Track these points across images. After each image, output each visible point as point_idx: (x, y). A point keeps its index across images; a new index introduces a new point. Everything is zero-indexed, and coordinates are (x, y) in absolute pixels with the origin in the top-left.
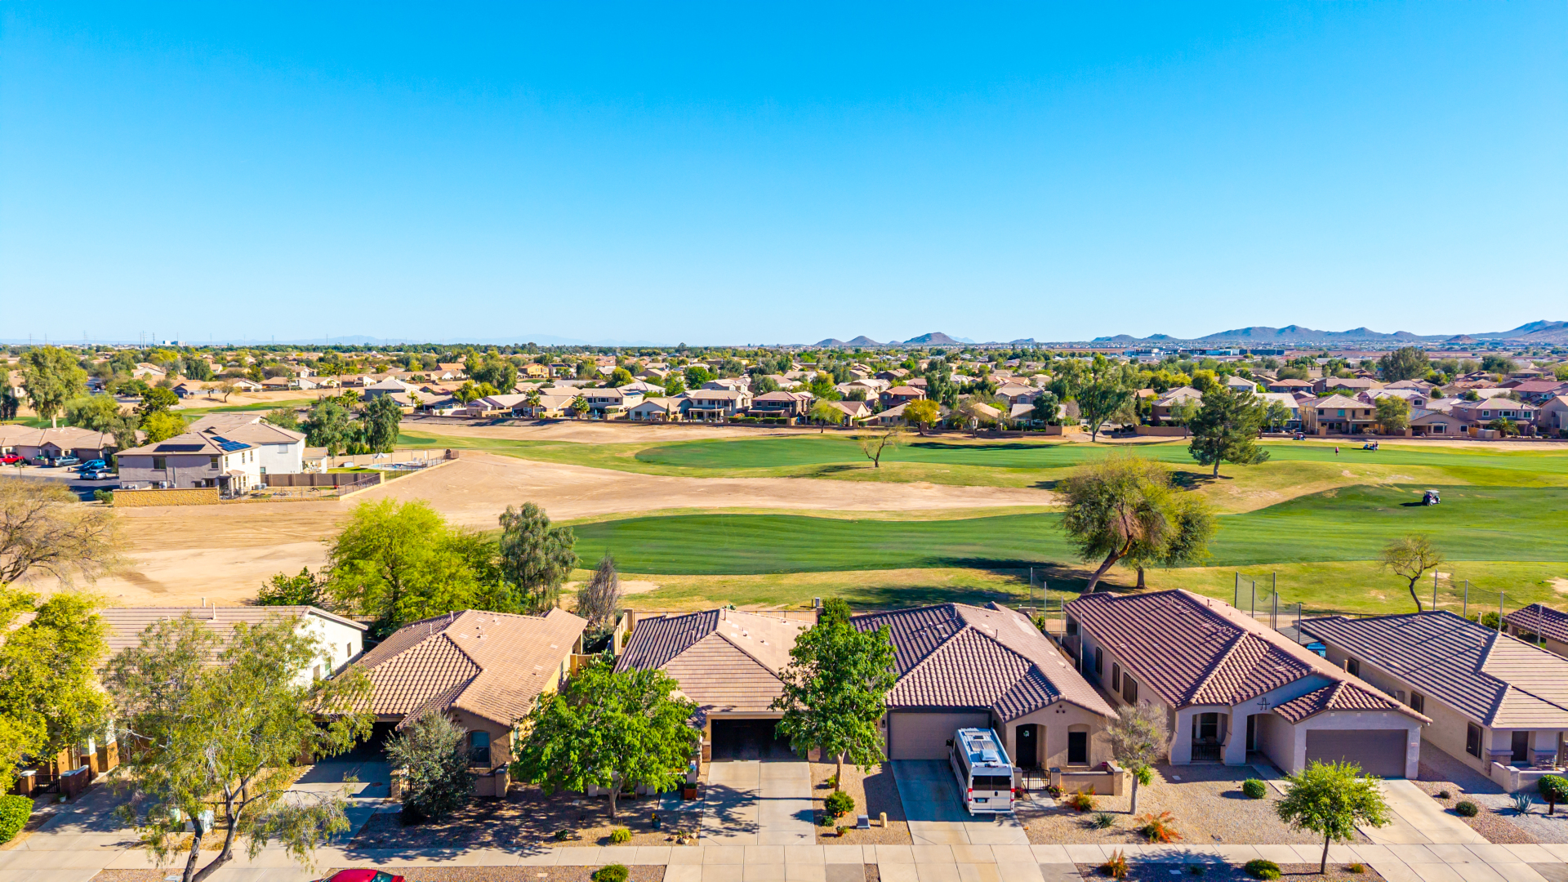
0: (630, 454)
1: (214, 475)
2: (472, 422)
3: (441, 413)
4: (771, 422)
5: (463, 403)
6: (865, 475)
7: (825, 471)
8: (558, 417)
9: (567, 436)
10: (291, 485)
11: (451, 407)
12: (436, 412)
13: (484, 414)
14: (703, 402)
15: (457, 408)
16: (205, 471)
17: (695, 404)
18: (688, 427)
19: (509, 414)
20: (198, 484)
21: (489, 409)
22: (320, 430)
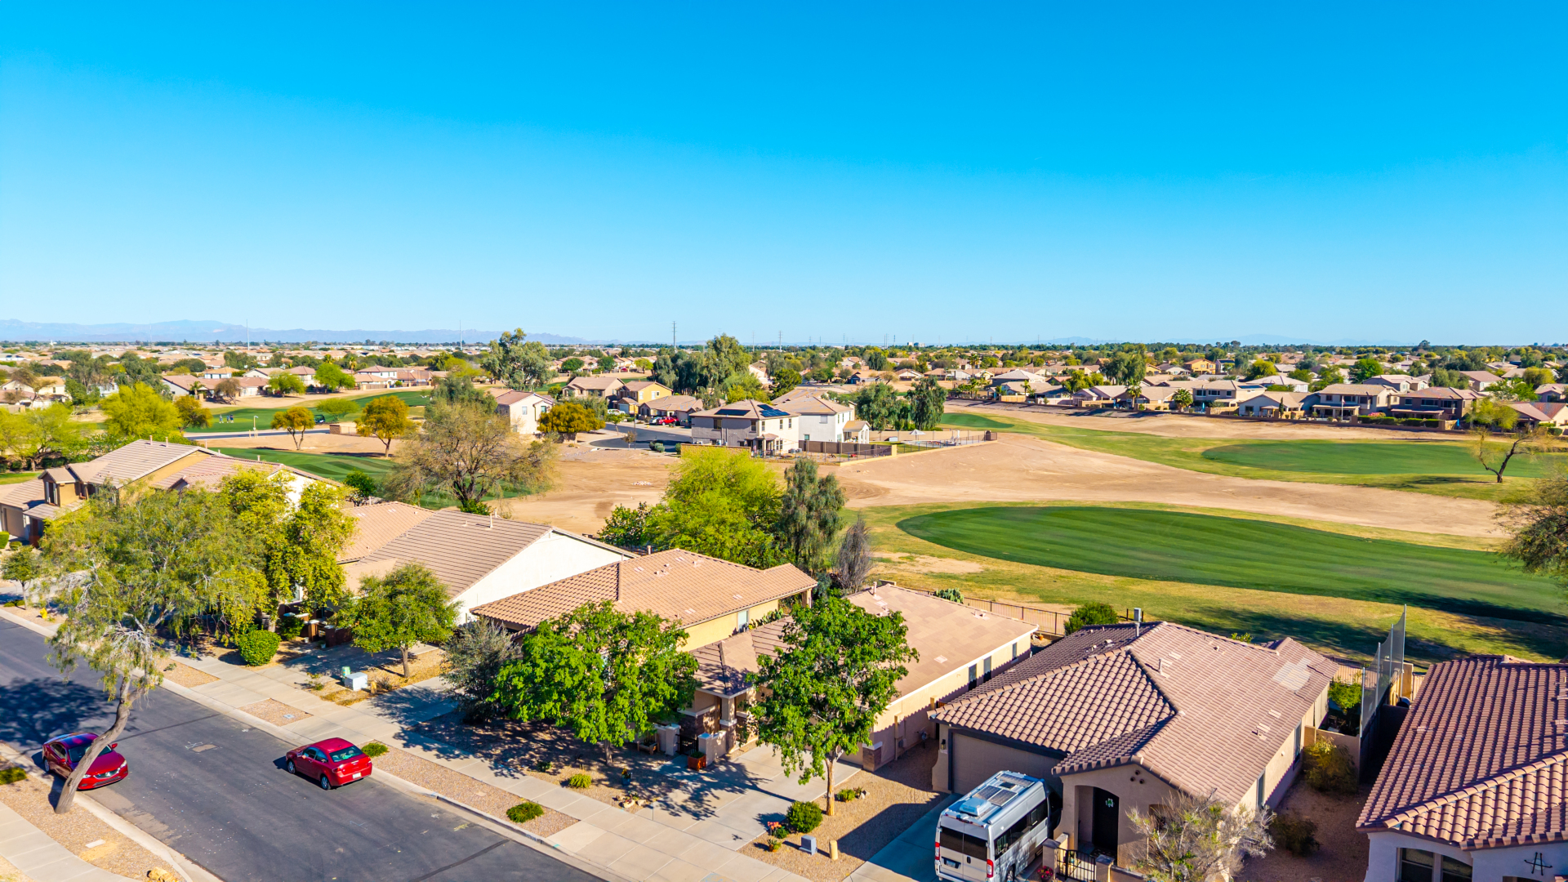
0: (1200, 449)
1: (752, 436)
2: (1071, 411)
3: (1045, 402)
4: (1416, 424)
5: (1071, 393)
6: (1470, 491)
7: (1418, 482)
8: (1162, 410)
9: (1155, 429)
10: (822, 451)
11: (1059, 396)
12: (1040, 400)
13: (1084, 404)
14: (1334, 397)
15: (1065, 398)
16: (746, 433)
17: (1323, 399)
18: (1303, 426)
19: (1111, 406)
20: (742, 444)
21: (1094, 399)
22: (869, 406)
